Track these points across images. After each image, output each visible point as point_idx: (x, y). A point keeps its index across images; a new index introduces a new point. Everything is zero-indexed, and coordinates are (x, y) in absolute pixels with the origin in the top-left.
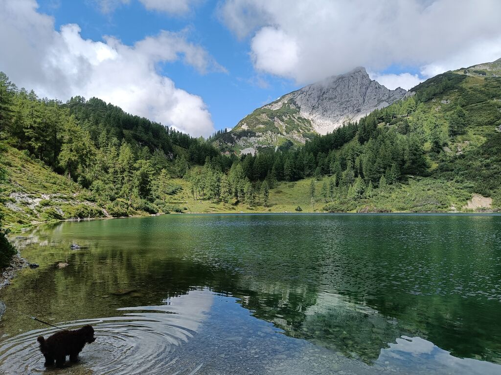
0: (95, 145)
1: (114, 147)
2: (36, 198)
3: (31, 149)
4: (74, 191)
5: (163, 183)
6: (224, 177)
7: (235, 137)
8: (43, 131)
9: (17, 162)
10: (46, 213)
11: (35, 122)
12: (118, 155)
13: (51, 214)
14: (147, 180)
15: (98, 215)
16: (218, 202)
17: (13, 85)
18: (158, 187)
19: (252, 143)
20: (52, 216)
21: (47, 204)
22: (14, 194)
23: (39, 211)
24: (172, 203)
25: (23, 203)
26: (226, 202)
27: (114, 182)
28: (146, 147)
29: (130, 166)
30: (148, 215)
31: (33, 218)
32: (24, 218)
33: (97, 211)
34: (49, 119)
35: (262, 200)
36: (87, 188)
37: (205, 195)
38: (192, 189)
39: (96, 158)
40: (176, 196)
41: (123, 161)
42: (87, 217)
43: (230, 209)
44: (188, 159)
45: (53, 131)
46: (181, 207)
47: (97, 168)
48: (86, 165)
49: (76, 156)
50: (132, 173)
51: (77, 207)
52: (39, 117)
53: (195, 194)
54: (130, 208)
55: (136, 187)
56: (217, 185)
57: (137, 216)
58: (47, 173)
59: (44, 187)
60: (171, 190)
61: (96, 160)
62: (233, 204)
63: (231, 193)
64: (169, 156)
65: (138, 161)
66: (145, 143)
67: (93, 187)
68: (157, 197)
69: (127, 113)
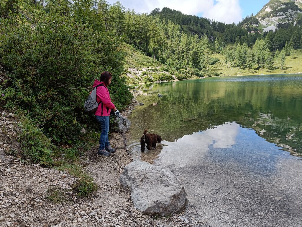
0: (167, 37)
1: (177, 37)
2: (140, 70)
3: (135, 44)
4: (158, 66)
5: (207, 58)
6: (249, 50)
7: (260, 19)
8: (140, 32)
9: (130, 52)
10: (145, 78)
11: (136, 28)
12: (180, 42)
13: (147, 79)
14: (197, 56)
15: (170, 79)
16: (244, 68)
17: (124, 8)
18: (204, 60)
19: (273, 22)
20: (148, 80)
21: (145, 74)
22: (130, 69)
23: (142, 78)
24: (213, 70)
25: (134, 74)
26: (250, 68)
27: (178, 59)
28: (196, 35)
29: (187, 48)
30: (198, 78)
31: (139, 81)
32: (135, 81)
33: (170, 76)
34: (142, 25)
35: (279, 65)
36: (164, 64)
37: (235, 63)
38: (226, 60)
39: (168, 45)
40: (215, 66)
41: (183, 45)
42: (165, 80)
43: (253, 72)
44: (223, 40)
45: (145, 31)
46: (219, 72)
47: (168, 51)
48: (162, 50)
49: (157, 45)
50: (188, 53)
51: (159, 75)
52: (138, 24)
53: (228, 63)
54: (188, 74)
55: (191, 61)
56: (244, 56)
57: (192, 79)
58: (143, 56)
59: (143, 64)
60: (212, 62)
61: (168, 47)
62: (255, 69)
63: (254, 62)
64: (211, 39)
65: (192, 45)
66: (196, 33)
67: (167, 63)
68: (204, 67)
69: (184, 14)
